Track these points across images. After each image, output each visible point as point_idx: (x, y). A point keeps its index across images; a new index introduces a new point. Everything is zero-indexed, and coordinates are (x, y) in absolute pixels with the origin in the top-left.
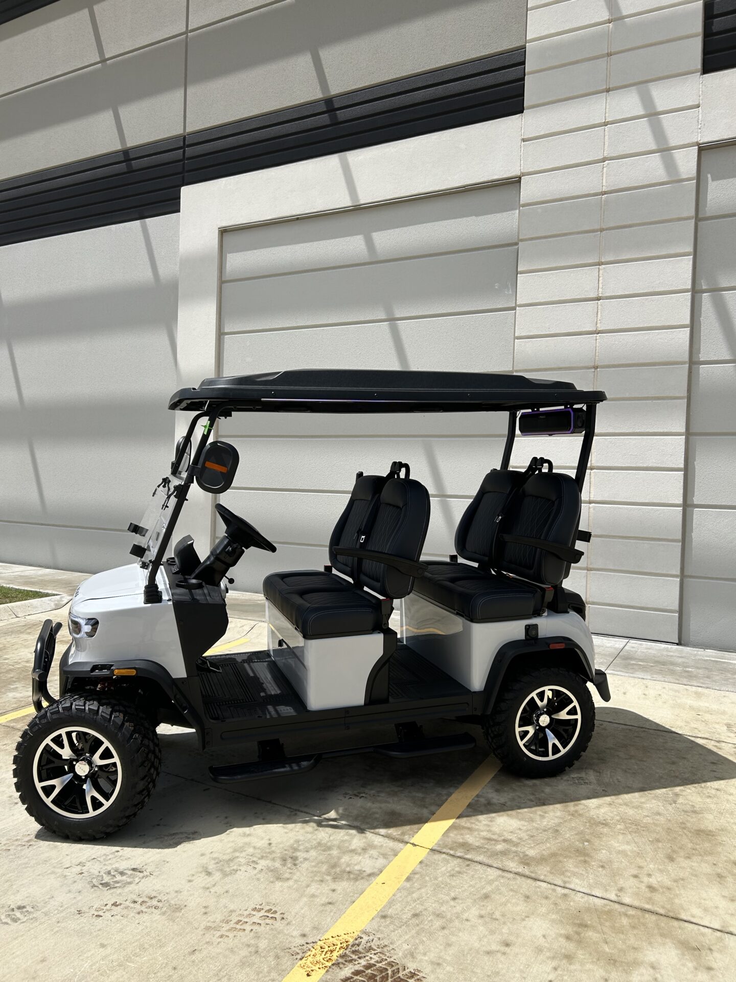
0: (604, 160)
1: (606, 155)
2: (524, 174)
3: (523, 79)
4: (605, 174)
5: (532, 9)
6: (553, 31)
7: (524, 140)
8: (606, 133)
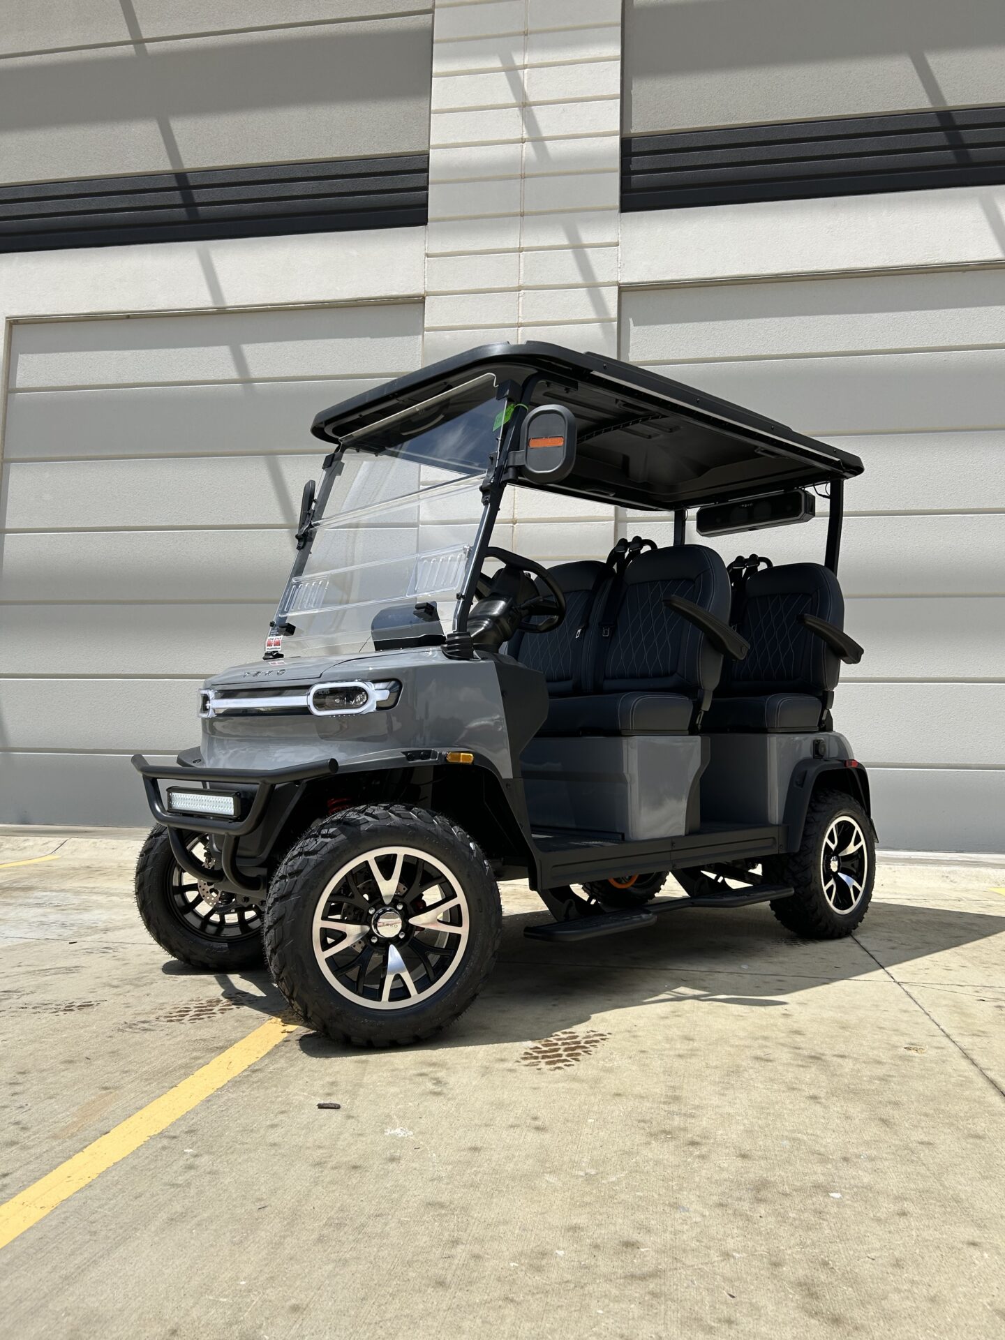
0: (519, 289)
1: (521, 283)
2: (429, 294)
3: (426, 188)
4: (520, 305)
5: (437, 112)
6: (460, 141)
7: (428, 255)
8: (522, 260)
